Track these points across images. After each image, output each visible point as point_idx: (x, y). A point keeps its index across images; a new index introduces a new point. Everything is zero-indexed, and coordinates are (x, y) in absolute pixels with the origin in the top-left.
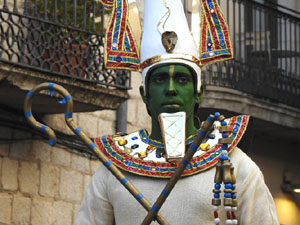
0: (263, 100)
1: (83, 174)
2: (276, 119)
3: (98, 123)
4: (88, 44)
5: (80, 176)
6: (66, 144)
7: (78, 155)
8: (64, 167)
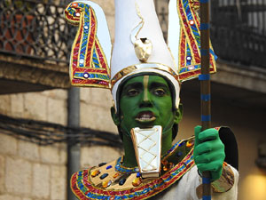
0: (233, 63)
1: (32, 162)
2: (248, 84)
3: (47, 102)
4: (34, 15)
5: (28, 165)
6: (11, 129)
7: (25, 140)
8: (9, 155)
